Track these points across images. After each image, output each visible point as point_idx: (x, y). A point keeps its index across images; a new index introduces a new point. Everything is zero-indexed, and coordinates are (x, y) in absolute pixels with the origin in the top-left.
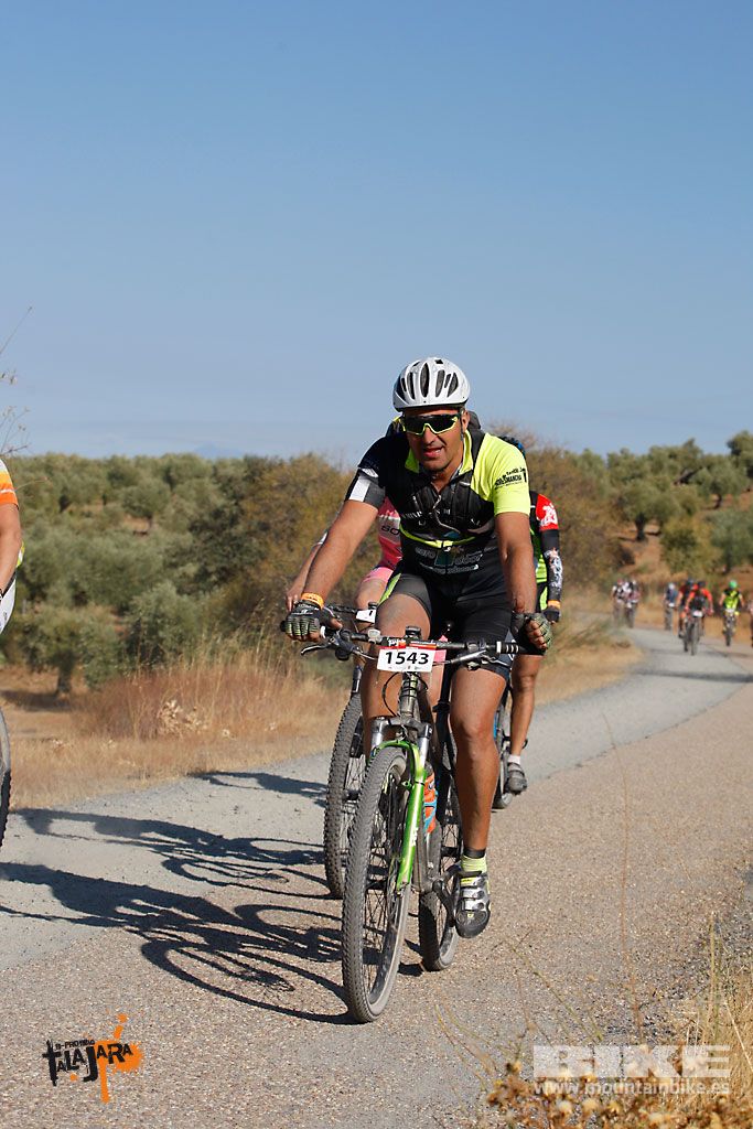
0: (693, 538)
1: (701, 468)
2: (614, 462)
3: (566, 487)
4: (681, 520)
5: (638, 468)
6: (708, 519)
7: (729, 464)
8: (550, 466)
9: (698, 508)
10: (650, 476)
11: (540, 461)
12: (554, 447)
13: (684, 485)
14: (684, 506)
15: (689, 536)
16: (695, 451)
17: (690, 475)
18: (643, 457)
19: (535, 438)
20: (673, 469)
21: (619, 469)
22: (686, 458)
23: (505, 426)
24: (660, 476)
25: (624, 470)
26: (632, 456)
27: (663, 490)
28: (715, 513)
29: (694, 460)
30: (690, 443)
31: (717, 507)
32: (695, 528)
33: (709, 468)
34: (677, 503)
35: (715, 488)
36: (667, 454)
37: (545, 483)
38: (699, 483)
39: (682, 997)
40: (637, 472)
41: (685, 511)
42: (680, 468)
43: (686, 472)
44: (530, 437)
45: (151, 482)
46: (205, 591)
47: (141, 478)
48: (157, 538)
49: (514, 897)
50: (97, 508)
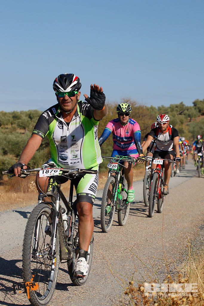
0: (183, 130)
1: (185, 110)
2: (160, 109)
3: (146, 117)
4: (179, 125)
5: (166, 111)
6: (187, 125)
7: (193, 109)
8: (141, 111)
9: (184, 122)
10: (170, 113)
11: (138, 109)
12: (142, 105)
13: (180, 115)
14: (180, 121)
15: (182, 130)
16: (183, 105)
17: (182, 112)
18: (168, 107)
19: (136, 103)
20: (177, 111)
21: (161, 111)
22: (181, 107)
23: (127, 99)
24: (173, 113)
25: (162, 111)
26: (165, 107)
27: (174, 117)
28: (189, 123)
29: (183, 108)
30: (182, 103)
31: (190, 121)
32: (184, 128)
33: (187, 110)
34: (178, 121)
35: (189, 116)
36: (175, 106)
37: (139, 116)
38: (185, 114)
39: (182, 263)
40: (166, 112)
41: (180, 123)
42: (179, 110)
43: (181, 112)
44: (135, 102)
45: (25, 118)
46: (41, 150)
47: (22, 117)
48: (27, 135)
49: (133, 235)
50: (9, 126)
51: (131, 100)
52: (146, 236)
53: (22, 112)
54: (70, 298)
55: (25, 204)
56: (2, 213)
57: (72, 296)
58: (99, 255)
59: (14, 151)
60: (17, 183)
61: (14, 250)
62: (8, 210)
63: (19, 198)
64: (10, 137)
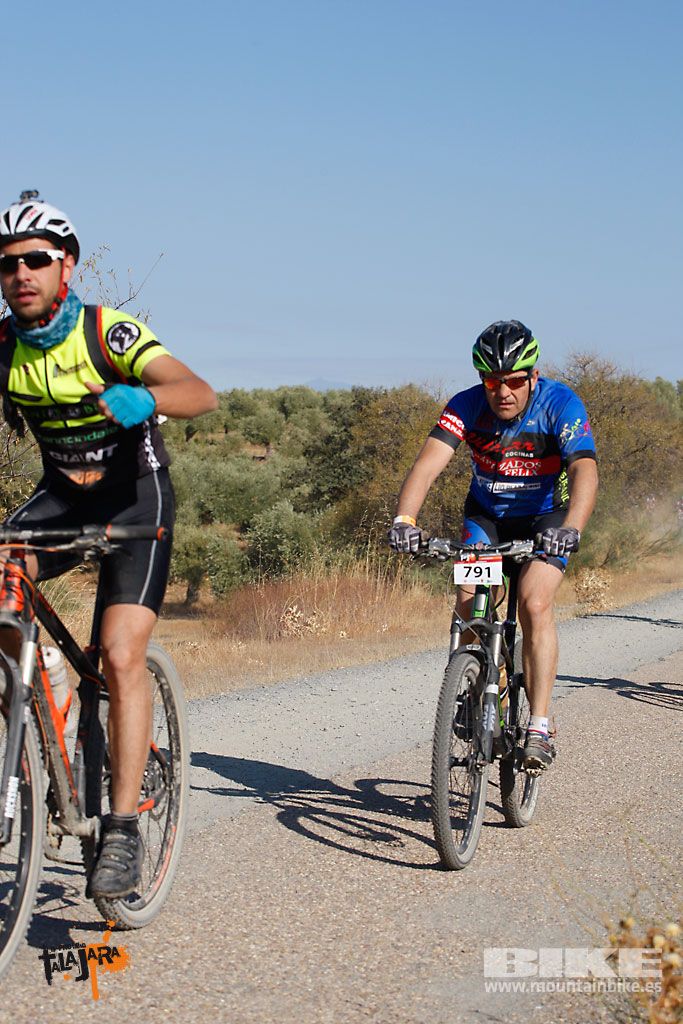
3: (643, 411)
8: (628, 392)
11: (619, 388)
12: (631, 375)
19: (614, 367)
44: (610, 366)
45: (268, 412)
46: (319, 509)
47: (259, 409)
48: (274, 462)
49: (609, 776)
50: (220, 436)
51: (597, 360)
52: (650, 781)
53: (259, 394)
54: (423, 969)
55: (274, 675)
56: (203, 704)
57: (427, 960)
58: (509, 835)
59: (233, 511)
60: (248, 609)
61: (244, 817)
62: (222, 694)
63: (253, 656)
64: (221, 469)
